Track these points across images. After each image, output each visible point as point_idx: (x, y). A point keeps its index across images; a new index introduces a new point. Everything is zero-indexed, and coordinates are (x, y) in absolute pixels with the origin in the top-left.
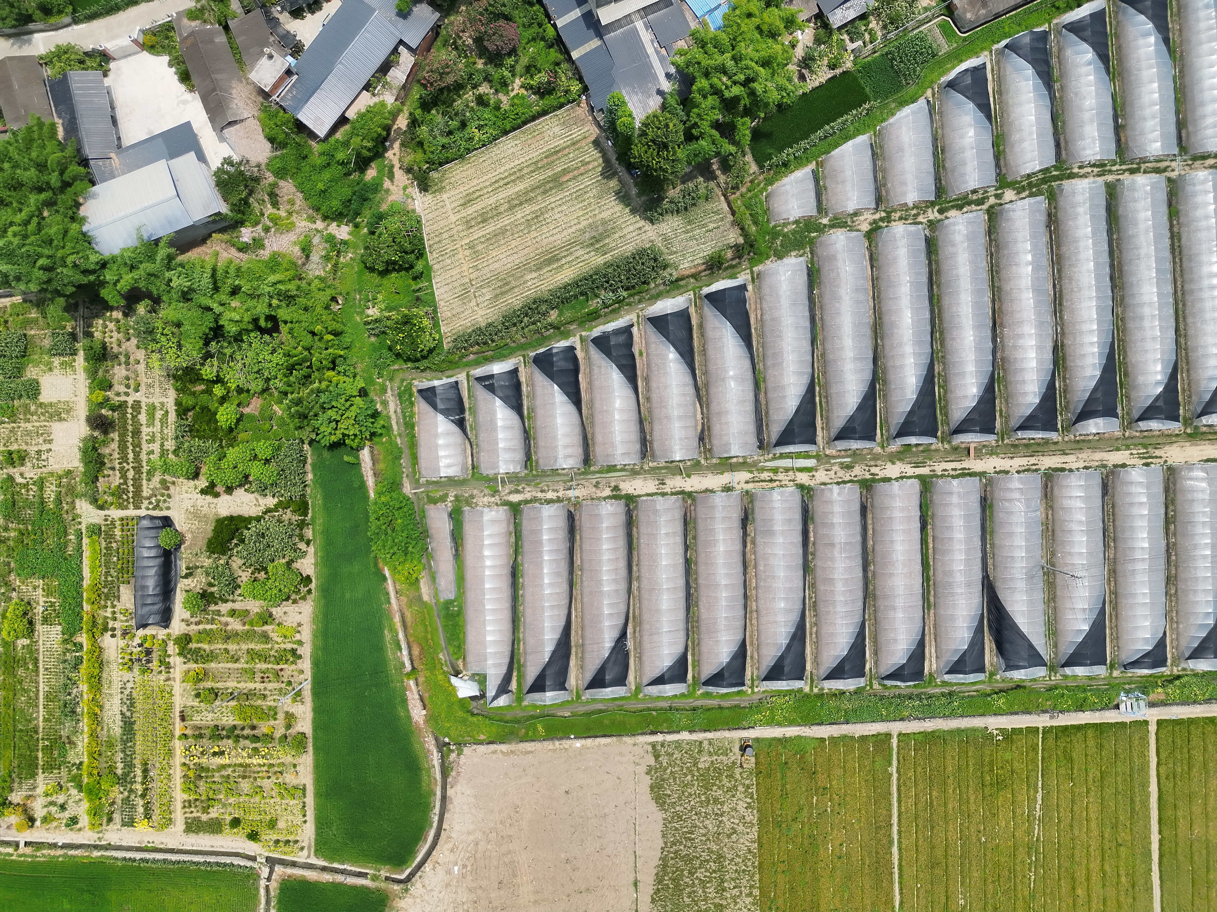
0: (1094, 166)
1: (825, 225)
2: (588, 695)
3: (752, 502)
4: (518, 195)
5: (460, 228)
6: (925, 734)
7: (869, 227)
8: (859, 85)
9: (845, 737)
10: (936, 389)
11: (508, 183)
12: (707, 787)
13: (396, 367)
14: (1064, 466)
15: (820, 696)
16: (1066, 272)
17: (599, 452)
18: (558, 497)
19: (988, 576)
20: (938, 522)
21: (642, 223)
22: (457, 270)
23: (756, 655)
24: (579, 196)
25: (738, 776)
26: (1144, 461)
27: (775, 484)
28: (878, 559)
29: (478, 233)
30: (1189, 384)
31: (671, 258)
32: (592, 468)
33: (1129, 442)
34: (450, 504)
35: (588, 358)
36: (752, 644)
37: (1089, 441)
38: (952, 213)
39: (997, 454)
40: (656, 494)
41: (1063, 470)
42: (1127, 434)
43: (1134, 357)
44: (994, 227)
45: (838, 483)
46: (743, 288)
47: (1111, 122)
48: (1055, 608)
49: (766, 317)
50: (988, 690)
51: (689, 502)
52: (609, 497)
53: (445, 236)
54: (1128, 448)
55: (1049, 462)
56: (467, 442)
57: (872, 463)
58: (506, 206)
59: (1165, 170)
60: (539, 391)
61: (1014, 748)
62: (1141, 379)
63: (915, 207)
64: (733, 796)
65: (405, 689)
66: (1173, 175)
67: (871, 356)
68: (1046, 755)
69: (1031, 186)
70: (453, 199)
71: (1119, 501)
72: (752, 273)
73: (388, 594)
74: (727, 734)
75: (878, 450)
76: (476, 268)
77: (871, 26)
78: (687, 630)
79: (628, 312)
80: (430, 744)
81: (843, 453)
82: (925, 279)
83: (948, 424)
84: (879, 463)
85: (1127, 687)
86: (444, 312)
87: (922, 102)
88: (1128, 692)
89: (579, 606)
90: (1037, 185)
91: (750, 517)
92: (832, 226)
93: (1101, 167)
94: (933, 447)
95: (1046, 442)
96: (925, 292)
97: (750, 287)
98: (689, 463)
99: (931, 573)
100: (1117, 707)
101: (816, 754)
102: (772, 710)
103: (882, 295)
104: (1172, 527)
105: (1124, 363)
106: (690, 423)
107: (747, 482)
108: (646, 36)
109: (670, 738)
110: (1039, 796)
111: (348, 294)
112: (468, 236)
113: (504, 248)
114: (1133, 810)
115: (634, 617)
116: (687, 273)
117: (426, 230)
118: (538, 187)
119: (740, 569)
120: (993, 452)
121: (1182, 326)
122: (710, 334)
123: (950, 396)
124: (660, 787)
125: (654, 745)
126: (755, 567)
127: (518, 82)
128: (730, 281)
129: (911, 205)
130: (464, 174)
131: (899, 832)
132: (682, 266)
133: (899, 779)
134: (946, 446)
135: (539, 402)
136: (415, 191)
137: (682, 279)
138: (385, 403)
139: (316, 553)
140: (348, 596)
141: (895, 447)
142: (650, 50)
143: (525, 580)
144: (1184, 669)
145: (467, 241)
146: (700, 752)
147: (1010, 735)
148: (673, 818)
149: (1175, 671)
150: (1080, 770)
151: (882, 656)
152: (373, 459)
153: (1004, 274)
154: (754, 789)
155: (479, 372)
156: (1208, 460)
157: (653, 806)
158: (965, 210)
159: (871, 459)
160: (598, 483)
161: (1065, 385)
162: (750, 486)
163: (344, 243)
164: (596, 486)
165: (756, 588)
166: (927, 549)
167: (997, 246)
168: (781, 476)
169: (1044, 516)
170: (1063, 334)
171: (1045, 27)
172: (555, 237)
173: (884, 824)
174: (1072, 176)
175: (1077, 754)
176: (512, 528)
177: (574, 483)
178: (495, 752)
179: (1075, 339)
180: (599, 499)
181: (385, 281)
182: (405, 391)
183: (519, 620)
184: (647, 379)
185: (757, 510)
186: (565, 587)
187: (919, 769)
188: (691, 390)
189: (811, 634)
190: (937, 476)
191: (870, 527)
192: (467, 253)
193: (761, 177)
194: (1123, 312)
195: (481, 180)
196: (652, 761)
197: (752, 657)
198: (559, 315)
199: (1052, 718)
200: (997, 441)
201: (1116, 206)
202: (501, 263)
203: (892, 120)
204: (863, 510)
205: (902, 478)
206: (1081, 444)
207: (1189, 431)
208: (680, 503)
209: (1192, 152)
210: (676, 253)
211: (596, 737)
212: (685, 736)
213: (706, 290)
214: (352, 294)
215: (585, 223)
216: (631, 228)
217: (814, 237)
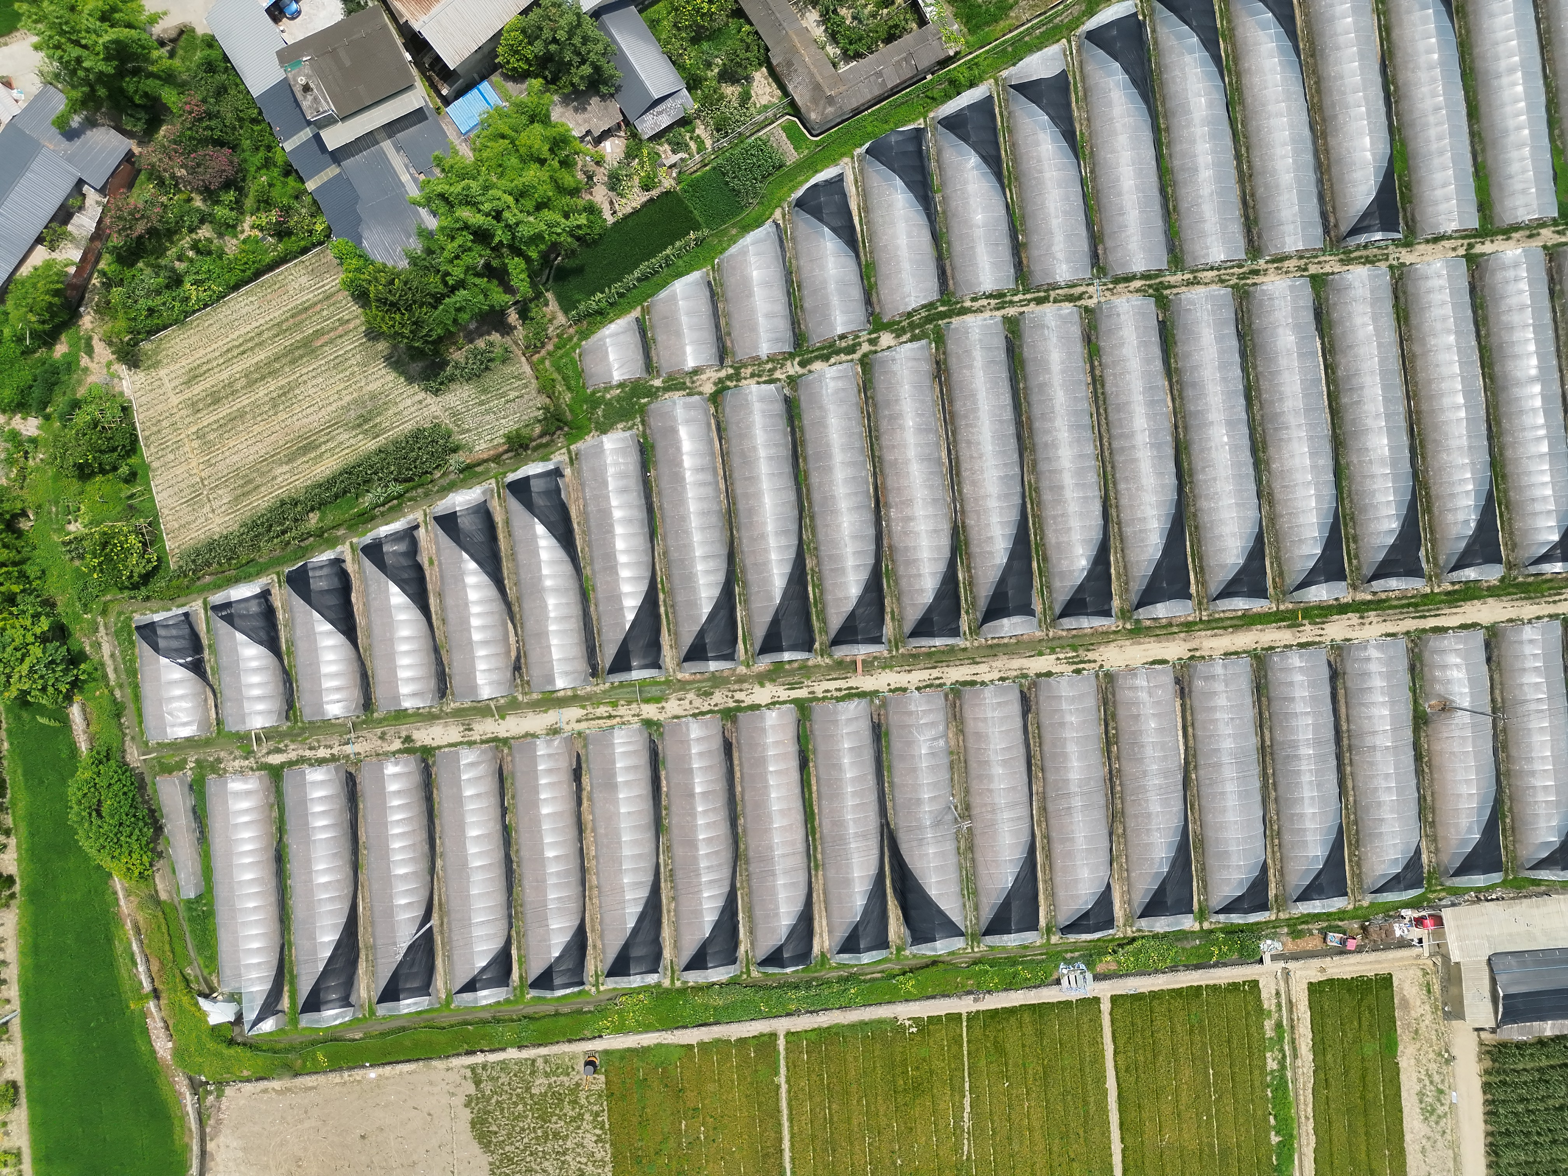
0: (990, 296)
1: (658, 388)
2: (382, 1010)
3: (585, 746)
4: (258, 367)
5: (184, 412)
6: (819, 1031)
7: (714, 388)
8: (686, 208)
9: (718, 1041)
10: (810, 589)
11: (244, 353)
12: (544, 1118)
13: (109, 597)
14: (974, 678)
15: (683, 991)
16: (963, 435)
17: (380, 693)
18: (333, 755)
19: (888, 824)
20: (821, 761)
21: (422, 395)
22: (184, 467)
23: (599, 944)
24: (338, 364)
25: (583, 1101)
26: (1074, 667)
27: (614, 721)
28: (748, 811)
29: (208, 418)
30: (1125, 567)
31: (463, 438)
32: (375, 715)
33: (1055, 643)
34: (190, 773)
35: (361, 570)
36: (593, 931)
37: (1005, 645)
38: (817, 366)
39: (891, 667)
40: (461, 743)
41: (973, 683)
42: (1051, 634)
43: (1051, 538)
44: (871, 381)
45: (694, 715)
46: (557, 473)
47: (1006, 241)
48: (973, 860)
49: (591, 508)
50: (897, 968)
51: (506, 751)
52: (400, 751)
53: (165, 424)
54: (1053, 651)
55: (955, 674)
56: (208, 689)
57: (736, 687)
58: (243, 381)
59: (1080, 297)
60: (299, 619)
61: (931, 1043)
62: (1064, 565)
63: (771, 359)
64: (579, 1128)
65: (144, 1015)
66: (1091, 303)
67: (724, 552)
68: (973, 1048)
69: (913, 326)
70: (173, 375)
71: (1045, 721)
72: (569, 452)
73: (115, 893)
74: (566, 1048)
75: (742, 670)
76: (209, 464)
77: (697, 132)
78: (510, 916)
79: (413, 509)
80: (182, 1086)
81: (698, 676)
82: (787, 452)
83: (827, 633)
84: (745, 686)
85: (1069, 955)
86: (168, 522)
87: (768, 226)
88: (1069, 962)
89: (367, 895)
90: (920, 326)
91: (584, 766)
92: (667, 389)
93: (999, 297)
94: (810, 663)
95: (952, 650)
96: (787, 469)
97: (568, 472)
98: (502, 701)
99: (817, 823)
100: (1058, 982)
101: (682, 1067)
102: (620, 1013)
103: (736, 475)
104: (1115, 748)
105: (1042, 545)
106: (499, 649)
107: (578, 721)
108: (397, 161)
109: (492, 1058)
110: (967, 1102)
111: (39, 507)
112: (195, 423)
113: (243, 436)
114: (1087, 1112)
115: (440, 904)
116: (485, 456)
117: (139, 418)
118: (285, 355)
119: (572, 833)
120: (887, 665)
121: (1112, 494)
122: (518, 533)
123: (829, 597)
124: (483, 1122)
125: (473, 1068)
126: (594, 830)
127: (248, 221)
128: (541, 464)
129: (765, 358)
130: (186, 343)
131: (793, 1159)
132: (477, 448)
133: (789, 1092)
134: (827, 661)
135: (299, 632)
136: (122, 369)
137: (479, 464)
138: (98, 645)
139: (19, 846)
140: (63, 898)
141: (764, 663)
142: (405, 178)
143: (293, 866)
144: (1139, 930)
145: (194, 429)
146: (533, 1073)
147: (926, 1026)
148: (501, 1161)
149: (1129, 933)
150: (1016, 1065)
151: (760, 934)
152: (86, 719)
153: (885, 441)
154: (604, 1117)
155: (218, 598)
156: (1154, 662)
157: (475, 1148)
158: (832, 360)
159: (736, 682)
160: (384, 733)
161: (971, 577)
162: (583, 726)
163: (33, 441)
164: (382, 737)
165: (596, 857)
166: (810, 793)
167: (875, 405)
168: (622, 710)
169: (952, 743)
170: (963, 512)
171: (920, 123)
172: (311, 419)
173: (772, 1150)
174: (964, 311)
175: (1012, 1044)
176: (272, 799)
177: (352, 735)
178: (265, 1091)
179: (979, 518)
180: (386, 754)
181: (89, 487)
182: (122, 628)
183: (289, 918)
184: (440, 595)
185: (591, 757)
186: (348, 870)
187: (814, 1077)
188: (498, 606)
189: (669, 911)
190: (817, 699)
191: (737, 769)
192: (195, 444)
193: (571, 331)
194: (1037, 480)
195: (209, 349)
196: (471, 1089)
197: (595, 947)
198: (321, 520)
199: (975, 1000)
200: (890, 651)
201: (1021, 346)
202: (242, 455)
203: (733, 250)
204: (728, 748)
205: (774, 703)
206: (994, 650)
207: (1128, 626)
208: (490, 754)
209: (1111, 273)
210: (469, 431)
211: (398, 1062)
212: (512, 1054)
213: (511, 477)
214: (46, 506)
215: (348, 399)
216: (409, 402)
217: (645, 405)
